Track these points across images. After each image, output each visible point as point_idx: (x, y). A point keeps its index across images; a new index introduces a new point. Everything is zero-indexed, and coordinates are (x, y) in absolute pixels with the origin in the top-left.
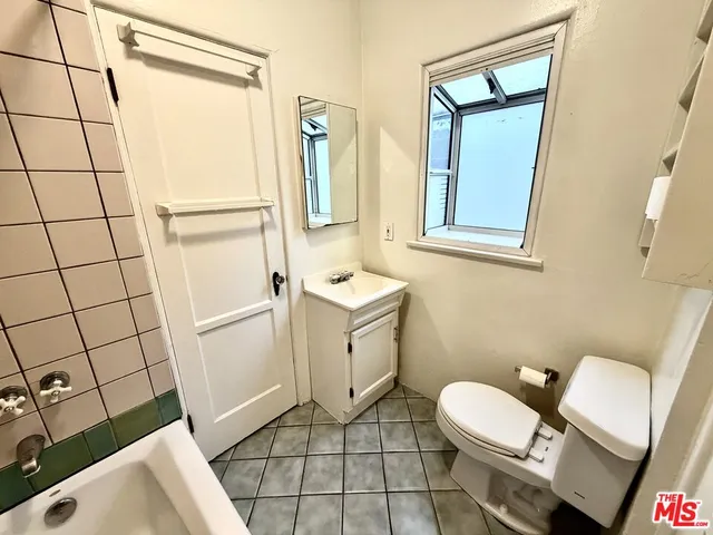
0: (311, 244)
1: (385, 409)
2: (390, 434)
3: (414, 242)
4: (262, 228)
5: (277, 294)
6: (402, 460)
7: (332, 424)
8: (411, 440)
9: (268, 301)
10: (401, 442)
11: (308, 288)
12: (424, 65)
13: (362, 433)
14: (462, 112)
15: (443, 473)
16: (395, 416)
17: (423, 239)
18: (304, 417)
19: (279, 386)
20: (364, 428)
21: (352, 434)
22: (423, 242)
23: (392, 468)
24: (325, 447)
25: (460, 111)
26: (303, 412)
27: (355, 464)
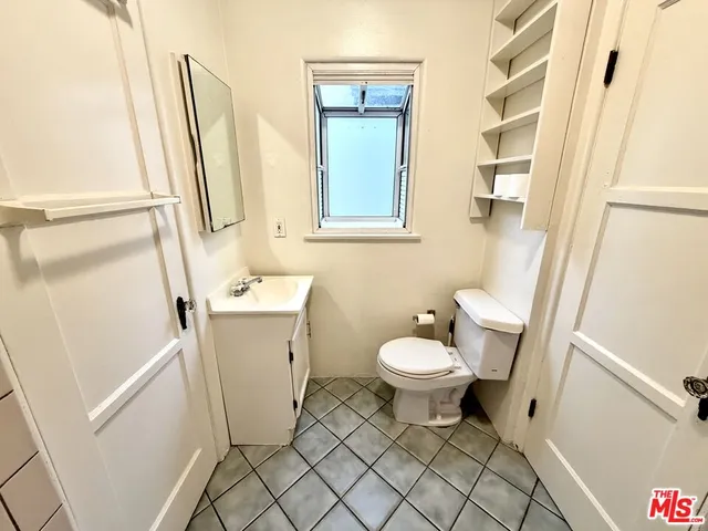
0: (209, 252)
1: (315, 407)
2: (336, 424)
3: (311, 235)
4: (157, 237)
5: (184, 327)
6: (360, 436)
7: (276, 453)
8: (353, 416)
9: (175, 341)
10: (347, 423)
11: (216, 308)
12: (307, 62)
13: (312, 440)
14: (328, 114)
15: (392, 423)
16: (326, 407)
17: (320, 231)
18: (238, 468)
19: (198, 452)
20: (310, 434)
21: (304, 447)
22: (320, 234)
23: (359, 447)
24: (289, 477)
25: (324, 112)
26: (231, 466)
27: (328, 467)
